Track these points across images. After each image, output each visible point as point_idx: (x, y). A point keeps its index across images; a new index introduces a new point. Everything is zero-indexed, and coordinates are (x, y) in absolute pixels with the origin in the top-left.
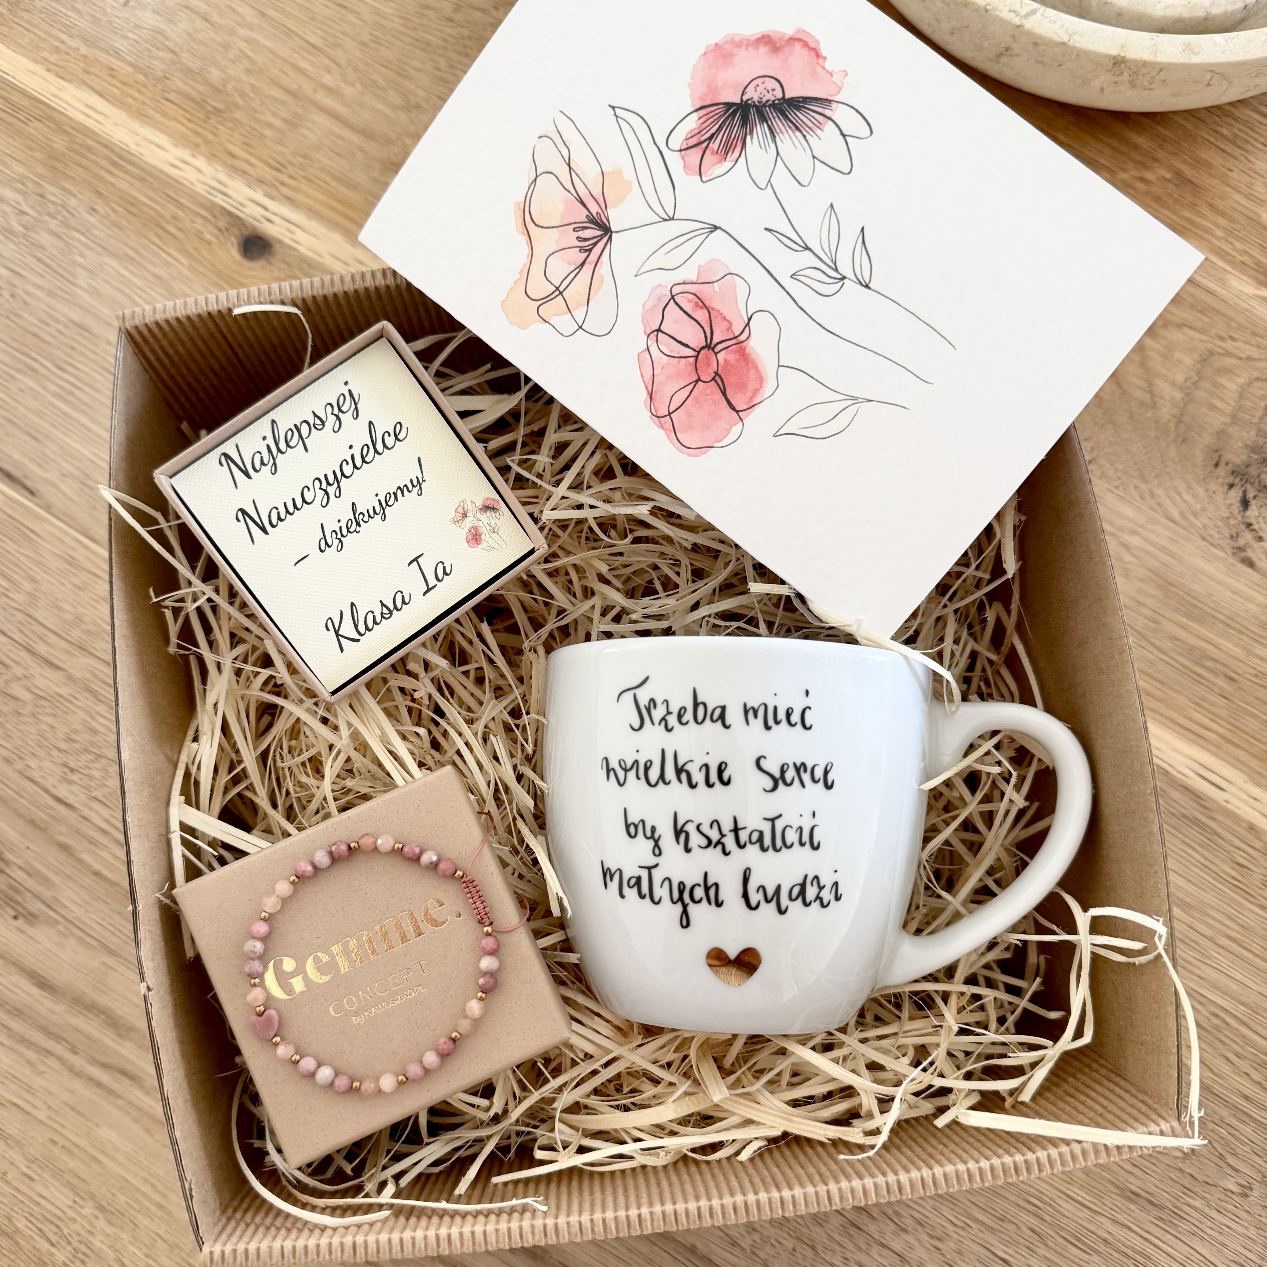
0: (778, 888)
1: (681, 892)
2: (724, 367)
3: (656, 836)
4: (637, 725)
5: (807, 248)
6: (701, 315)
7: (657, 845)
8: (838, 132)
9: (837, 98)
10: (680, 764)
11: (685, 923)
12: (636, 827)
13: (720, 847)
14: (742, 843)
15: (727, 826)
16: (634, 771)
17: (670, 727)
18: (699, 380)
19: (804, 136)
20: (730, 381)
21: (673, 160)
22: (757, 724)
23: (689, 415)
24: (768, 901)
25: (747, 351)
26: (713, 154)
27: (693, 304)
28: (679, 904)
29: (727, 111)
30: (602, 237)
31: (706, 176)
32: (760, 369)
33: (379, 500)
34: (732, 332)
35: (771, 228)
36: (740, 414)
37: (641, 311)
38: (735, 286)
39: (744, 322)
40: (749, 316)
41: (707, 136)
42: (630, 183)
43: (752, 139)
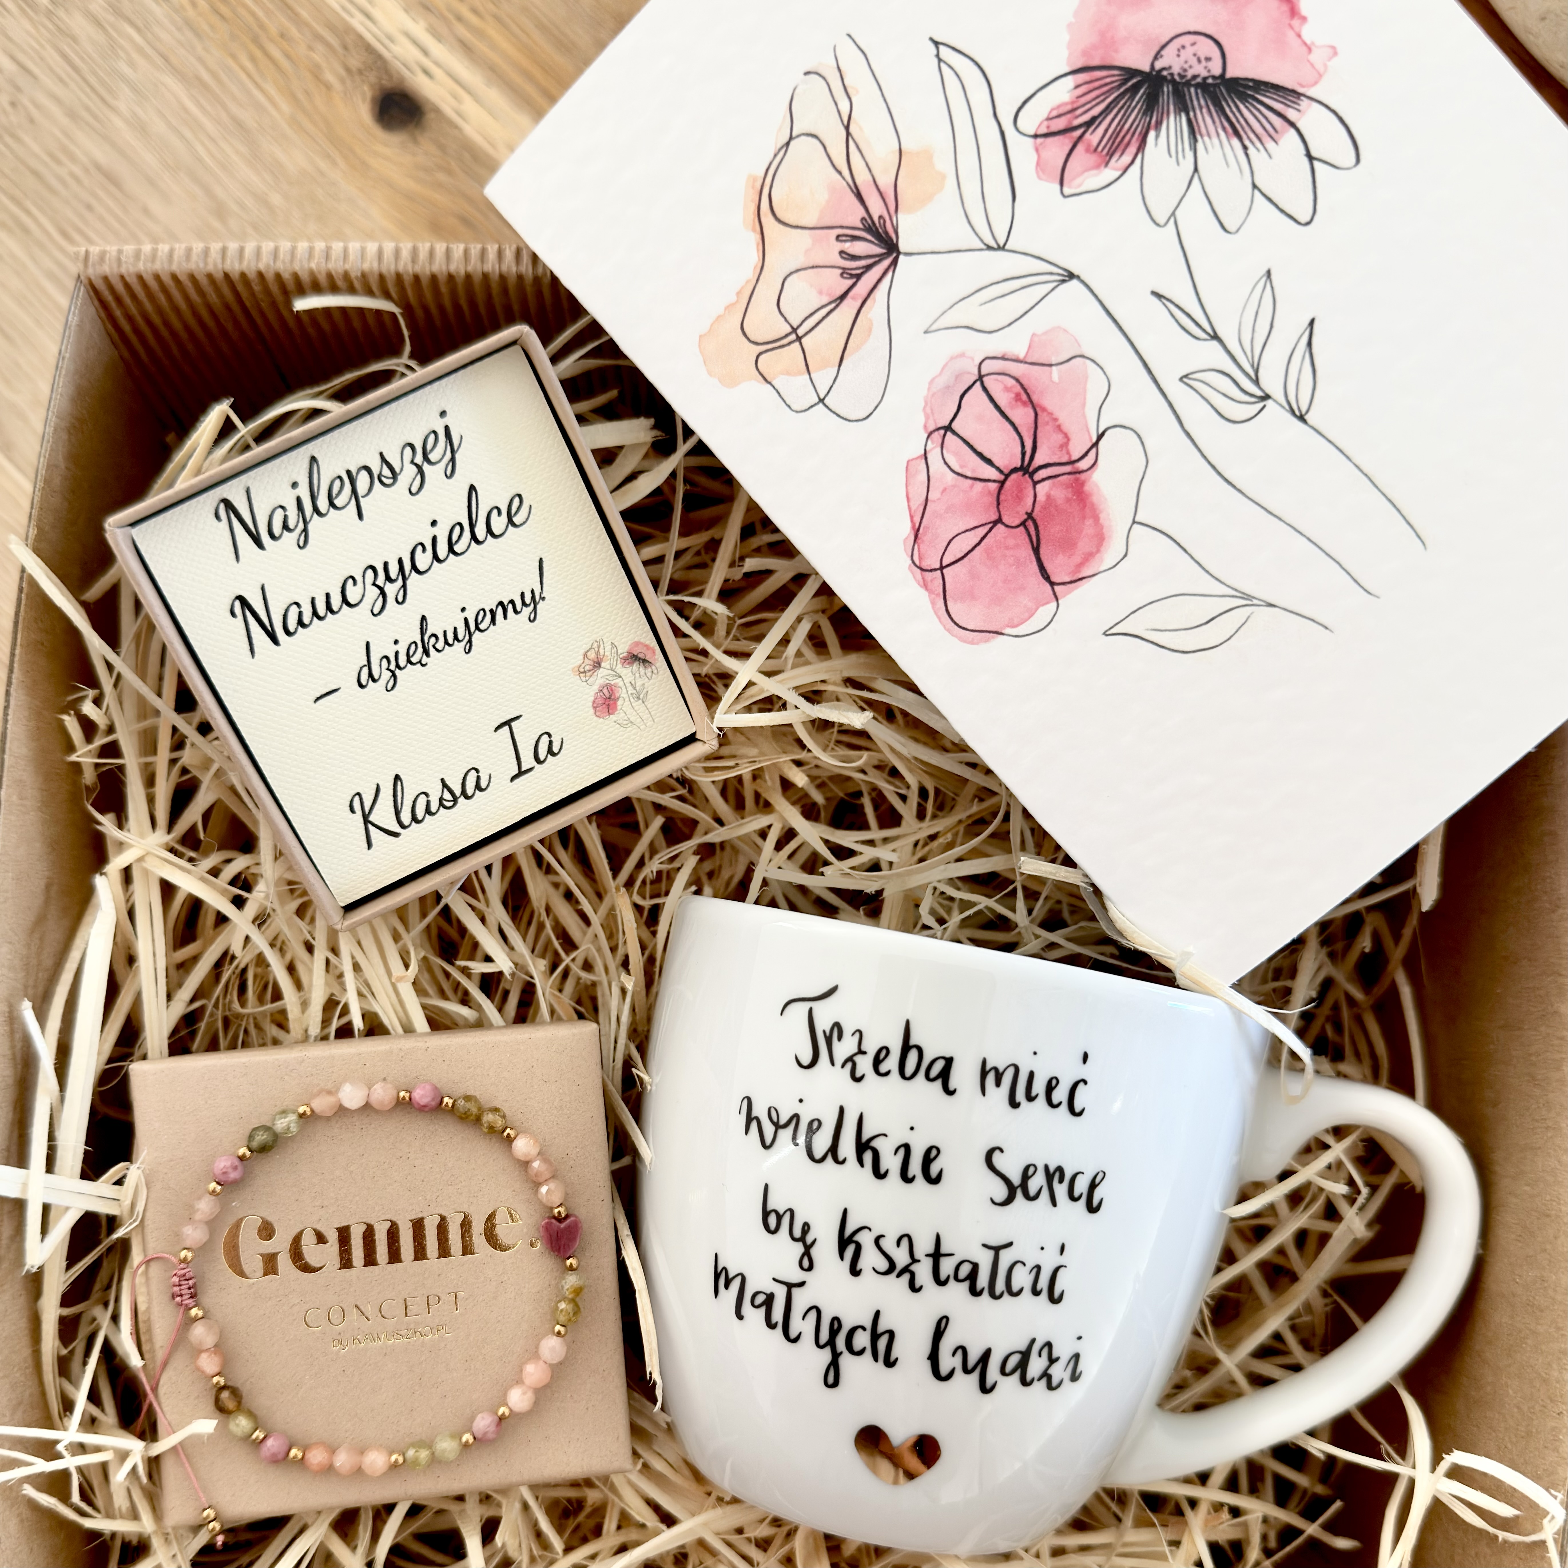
0: (987, 1354)
1: (834, 1332)
2: (1044, 508)
3: (809, 1239)
4: (806, 1059)
5: (1215, 337)
7: (807, 1253)
8: (1304, 152)
9: (1311, 92)
10: (865, 1136)
11: (831, 1380)
12: (779, 1217)
13: (906, 1277)
14: (943, 1277)
15: (924, 1246)
16: (789, 1131)
17: (858, 1074)
18: (999, 521)
19: (1245, 148)
20: (1050, 532)
21: (1021, 150)
22: (998, 1095)
23: (974, 575)
24: (966, 1371)
25: (1087, 488)
26: (1087, 150)
27: (1013, 395)
28: (827, 1352)
29: (1126, 81)
30: (881, 257)
31: (1070, 187)
32: (1101, 521)
33: (466, 620)
34: (1068, 453)
35: (1161, 292)
36: (1056, 587)
37: (925, 392)
38: (1086, 378)
39: (1091, 438)
40: (1100, 431)
41: (1086, 118)
42: (943, 177)
43: (1157, 137)
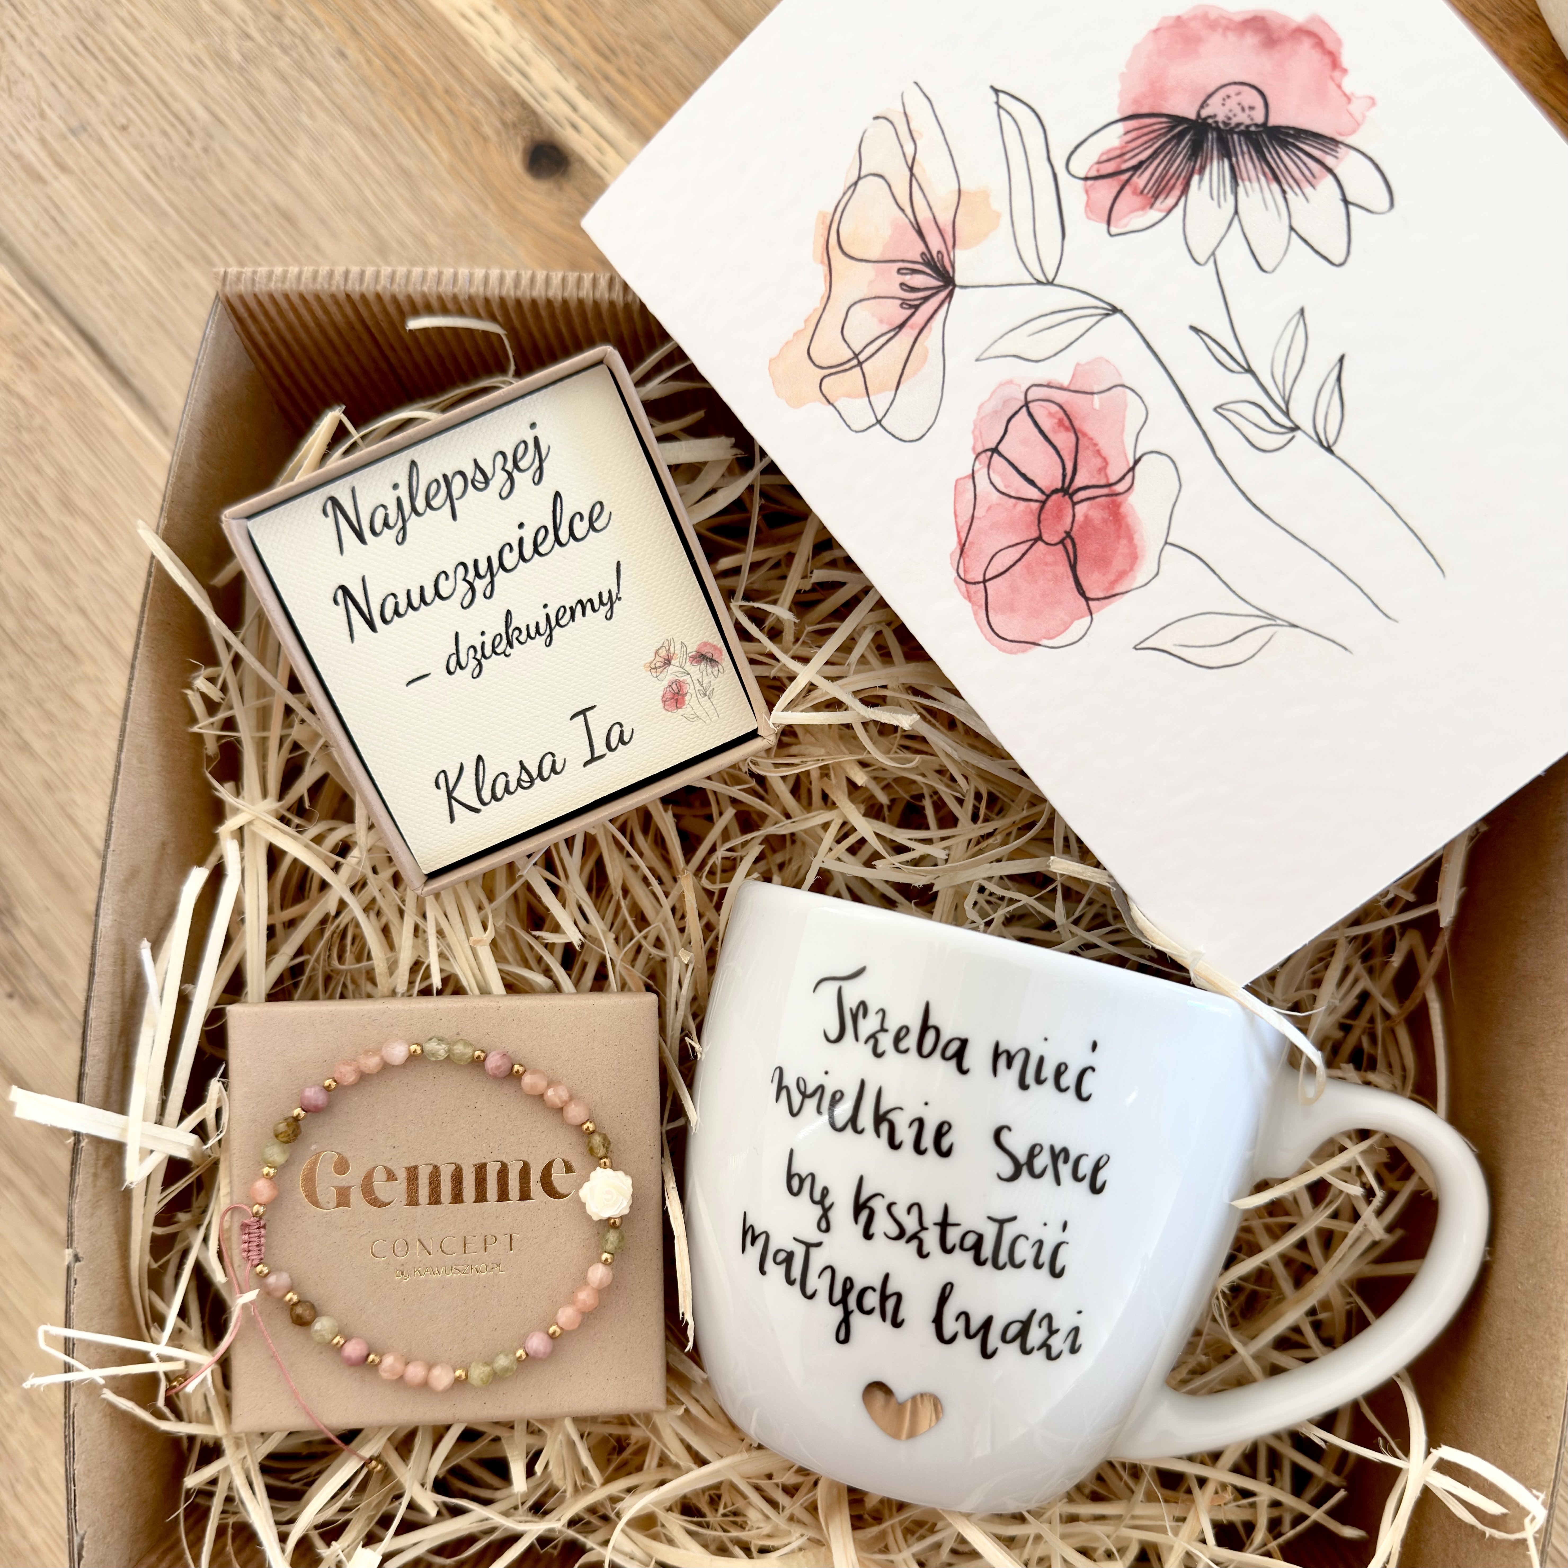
0: (989, 1321)
1: (846, 1292)
2: (1081, 527)
3: (827, 1203)
4: (833, 1035)
5: (1249, 370)
6: (1064, 440)
7: (825, 1215)
8: (1339, 196)
9: (1349, 140)
10: (883, 1108)
11: (842, 1336)
12: (802, 1181)
13: (915, 1243)
14: (949, 1245)
15: (932, 1215)
16: (814, 1101)
17: (880, 1051)
18: (1039, 538)
19: (1284, 192)
20: (1086, 549)
21: (1072, 191)
22: (1009, 1077)
23: (1014, 589)
24: (969, 1336)
25: (1123, 510)
26: (1134, 193)
27: (1056, 421)
28: (840, 1308)
29: (1172, 128)
30: (938, 290)
31: (1116, 227)
32: (1136, 541)
33: (547, 615)
34: (1106, 476)
35: (1199, 327)
36: (1091, 603)
37: (974, 416)
38: (1126, 406)
39: (1128, 463)
40: (1137, 456)
41: (1134, 162)
42: (998, 216)
43: (1201, 180)
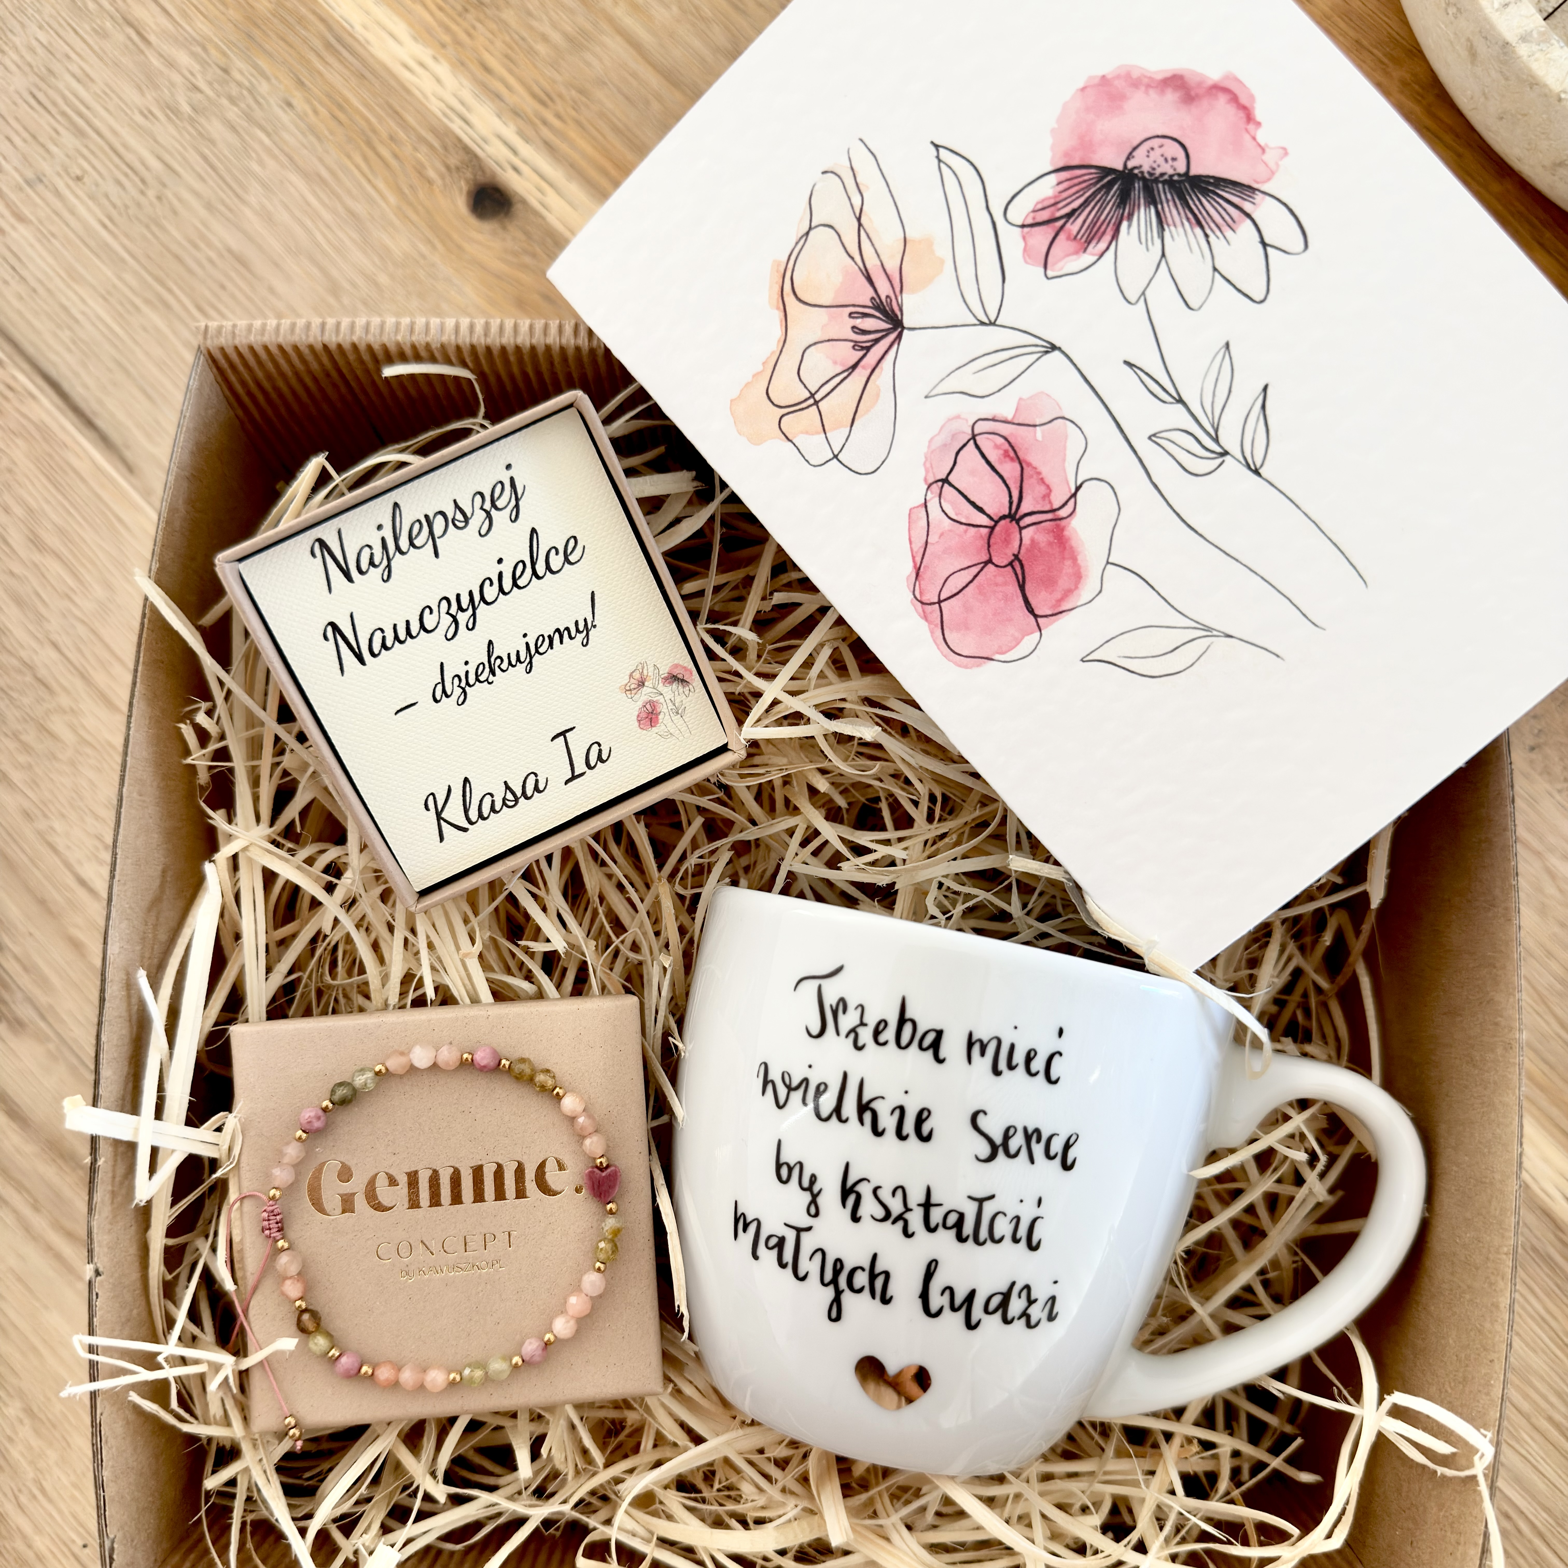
0: (972, 1294)
1: (837, 1272)
2: (1028, 550)
3: (816, 1189)
4: (815, 1030)
5: (1180, 401)
7: (814, 1201)
8: (1258, 239)
9: (1264, 187)
10: (866, 1098)
11: (834, 1314)
12: (790, 1169)
13: (900, 1224)
14: (933, 1225)
15: (916, 1197)
16: (799, 1093)
17: (860, 1044)
18: (990, 561)
19: (1207, 236)
20: (1034, 572)
21: (1010, 238)
22: (983, 1064)
23: (968, 609)
24: (954, 1309)
25: (1066, 533)
26: (1068, 238)
27: (1001, 452)
28: (831, 1289)
29: (1101, 179)
30: (888, 332)
31: (1053, 270)
32: (1079, 562)
33: (527, 644)
34: (1050, 502)
35: (1132, 362)
36: (1039, 620)
37: (925, 450)
38: (1066, 437)
39: (1070, 489)
40: (1079, 483)
41: (1067, 210)
42: (942, 262)
43: (1129, 226)
